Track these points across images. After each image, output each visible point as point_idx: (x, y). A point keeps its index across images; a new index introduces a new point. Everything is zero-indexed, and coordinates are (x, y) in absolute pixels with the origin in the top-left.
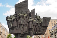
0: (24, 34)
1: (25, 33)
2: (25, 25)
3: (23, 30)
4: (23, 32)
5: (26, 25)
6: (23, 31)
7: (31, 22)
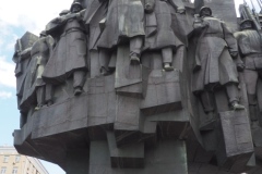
0: (150, 129)
1: (157, 118)
2: (158, 51)
3: (135, 90)
4: (145, 112)
5: (168, 55)
6: (141, 96)
7: (214, 33)
